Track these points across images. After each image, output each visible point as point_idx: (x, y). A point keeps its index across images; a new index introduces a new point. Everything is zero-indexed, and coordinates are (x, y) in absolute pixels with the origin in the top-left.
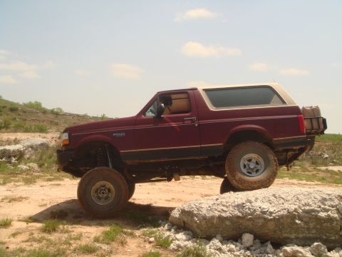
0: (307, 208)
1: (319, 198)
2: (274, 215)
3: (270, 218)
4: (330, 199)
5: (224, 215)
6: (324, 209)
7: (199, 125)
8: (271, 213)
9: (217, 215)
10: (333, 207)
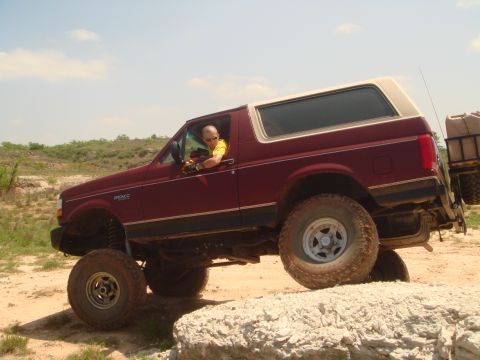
0: (370, 337)
2: (293, 351)
3: (287, 355)
4: (428, 318)
5: (219, 342)
7: (236, 172)
8: (291, 346)
9: (207, 342)
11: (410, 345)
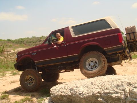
0: (106, 91)
1: (116, 85)
2: (84, 96)
3: (82, 97)
4: (122, 85)
6: (116, 92)
7: (66, 45)
8: (84, 94)
10: (122, 90)
11: (117, 93)
